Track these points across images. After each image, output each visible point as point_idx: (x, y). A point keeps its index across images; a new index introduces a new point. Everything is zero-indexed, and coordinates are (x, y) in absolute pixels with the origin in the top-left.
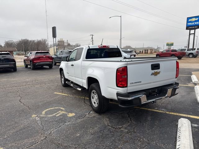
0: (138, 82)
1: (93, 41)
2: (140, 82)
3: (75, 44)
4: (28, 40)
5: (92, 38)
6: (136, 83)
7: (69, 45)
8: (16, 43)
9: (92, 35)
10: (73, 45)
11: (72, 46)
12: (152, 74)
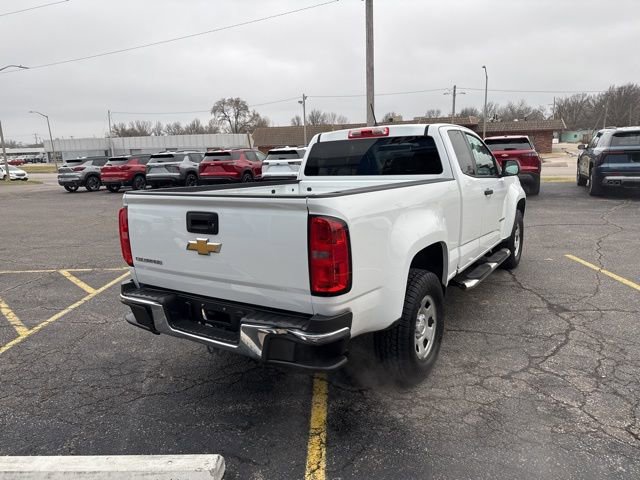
0: (155, 262)
2: (159, 262)
6: (148, 261)
8: (594, 101)
12: (189, 247)
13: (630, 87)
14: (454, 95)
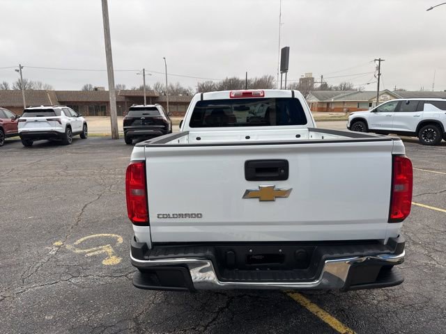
0: (190, 216)
1: (379, 75)
2: (198, 216)
3: (337, 85)
4: (238, 80)
5: (379, 68)
6: (181, 216)
7: (324, 87)
9: (380, 60)
10: (334, 86)
11: (330, 89)
12: (248, 194)
13: (235, 79)
14: (144, 75)
